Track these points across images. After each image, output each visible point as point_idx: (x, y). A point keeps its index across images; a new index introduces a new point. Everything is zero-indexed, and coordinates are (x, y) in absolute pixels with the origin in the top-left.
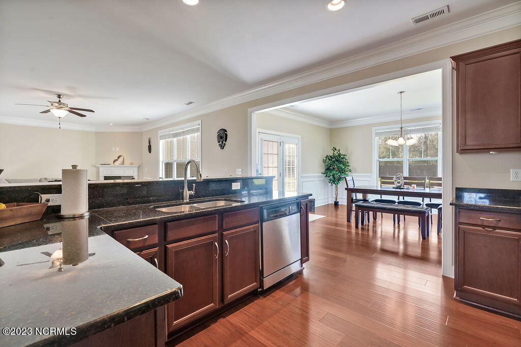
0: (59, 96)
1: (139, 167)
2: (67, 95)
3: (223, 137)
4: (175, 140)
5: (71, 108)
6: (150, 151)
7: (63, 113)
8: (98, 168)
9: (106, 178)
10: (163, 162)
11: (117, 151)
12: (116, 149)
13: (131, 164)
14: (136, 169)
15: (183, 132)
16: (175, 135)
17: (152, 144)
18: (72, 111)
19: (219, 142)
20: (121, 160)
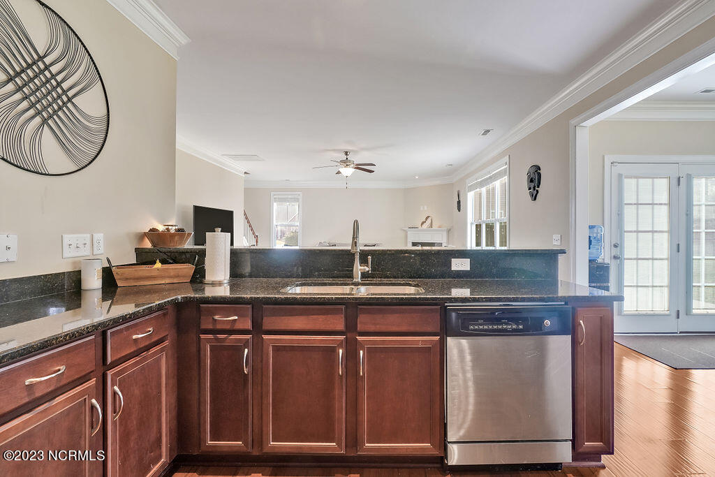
0: (346, 153)
1: (449, 231)
2: (353, 151)
3: (535, 179)
4: (484, 190)
5: (357, 165)
6: (459, 210)
7: (348, 171)
8: (406, 232)
9: (414, 244)
10: (472, 224)
11: (425, 210)
12: (424, 208)
13: (439, 227)
14: (445, 234)
15: (490, 178)
16: (482, 184)
17: (461, 199)
18: (358, 167)
19: (530, 189)
20: (429, 221)
